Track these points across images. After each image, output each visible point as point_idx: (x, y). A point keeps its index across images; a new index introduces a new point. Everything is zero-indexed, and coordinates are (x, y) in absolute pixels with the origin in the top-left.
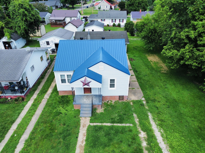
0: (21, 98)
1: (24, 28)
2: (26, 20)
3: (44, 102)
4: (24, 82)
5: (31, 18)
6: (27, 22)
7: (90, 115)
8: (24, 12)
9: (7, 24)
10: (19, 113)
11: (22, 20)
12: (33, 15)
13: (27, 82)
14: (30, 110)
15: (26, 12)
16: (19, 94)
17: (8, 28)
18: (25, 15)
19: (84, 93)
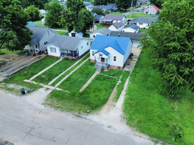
0: (74, 59)
1: (84, 26)
2: (86, 21)
3: (83, 63)
4: (77, 53)
5: (88, 21)
6: (86, 23)
7: (100, 71)
8: (85, 17)
9: (75, 23)
10: (72, 65)
11: (84, 21)
12: (90, 19)
13: (78, 53)
14: (77, 64)
15: (86, 17)
16: (74, 58)
17: (76, 25)
18: (85, 19)
19: (101, 62)
